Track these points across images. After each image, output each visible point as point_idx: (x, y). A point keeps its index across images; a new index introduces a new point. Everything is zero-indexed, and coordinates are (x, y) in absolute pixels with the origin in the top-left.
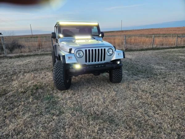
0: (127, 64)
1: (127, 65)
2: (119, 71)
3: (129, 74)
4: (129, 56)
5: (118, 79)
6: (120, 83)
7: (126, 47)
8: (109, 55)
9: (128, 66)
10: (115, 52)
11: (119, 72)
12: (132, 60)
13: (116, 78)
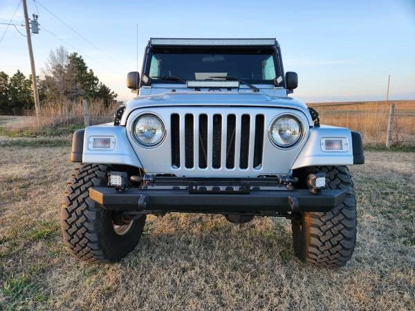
0: (388, 190)
1: (387, 194)
2: (341, 217)
3: (389, 231)
4: (404, 165)
5: (334, 250)
6: (335, 276)
7: (393, 137)
8: (281, 142)
9: (391, 197)
10: (314, 134)
11: (340, 222)
12: (412, 178)
13: (328, 245)
